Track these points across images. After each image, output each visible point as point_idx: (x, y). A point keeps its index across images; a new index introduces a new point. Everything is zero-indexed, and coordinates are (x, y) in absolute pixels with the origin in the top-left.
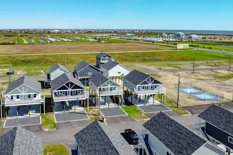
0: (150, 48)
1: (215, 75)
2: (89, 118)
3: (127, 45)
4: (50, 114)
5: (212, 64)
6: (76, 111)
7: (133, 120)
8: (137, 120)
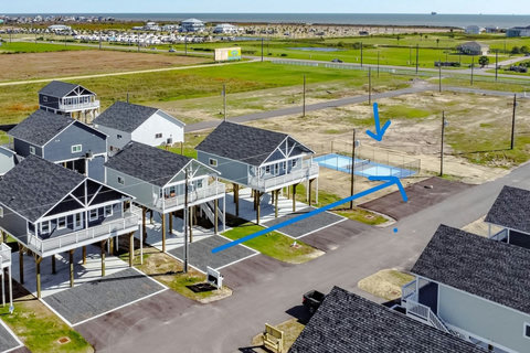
0: (145, 63)
1: (350, 118)
2: (167, 288)
3: (77, 58)
4: (27, 303)
5: (322, 93)
6: (108, 273)
7: (284, 265)
8: (293, 262)
